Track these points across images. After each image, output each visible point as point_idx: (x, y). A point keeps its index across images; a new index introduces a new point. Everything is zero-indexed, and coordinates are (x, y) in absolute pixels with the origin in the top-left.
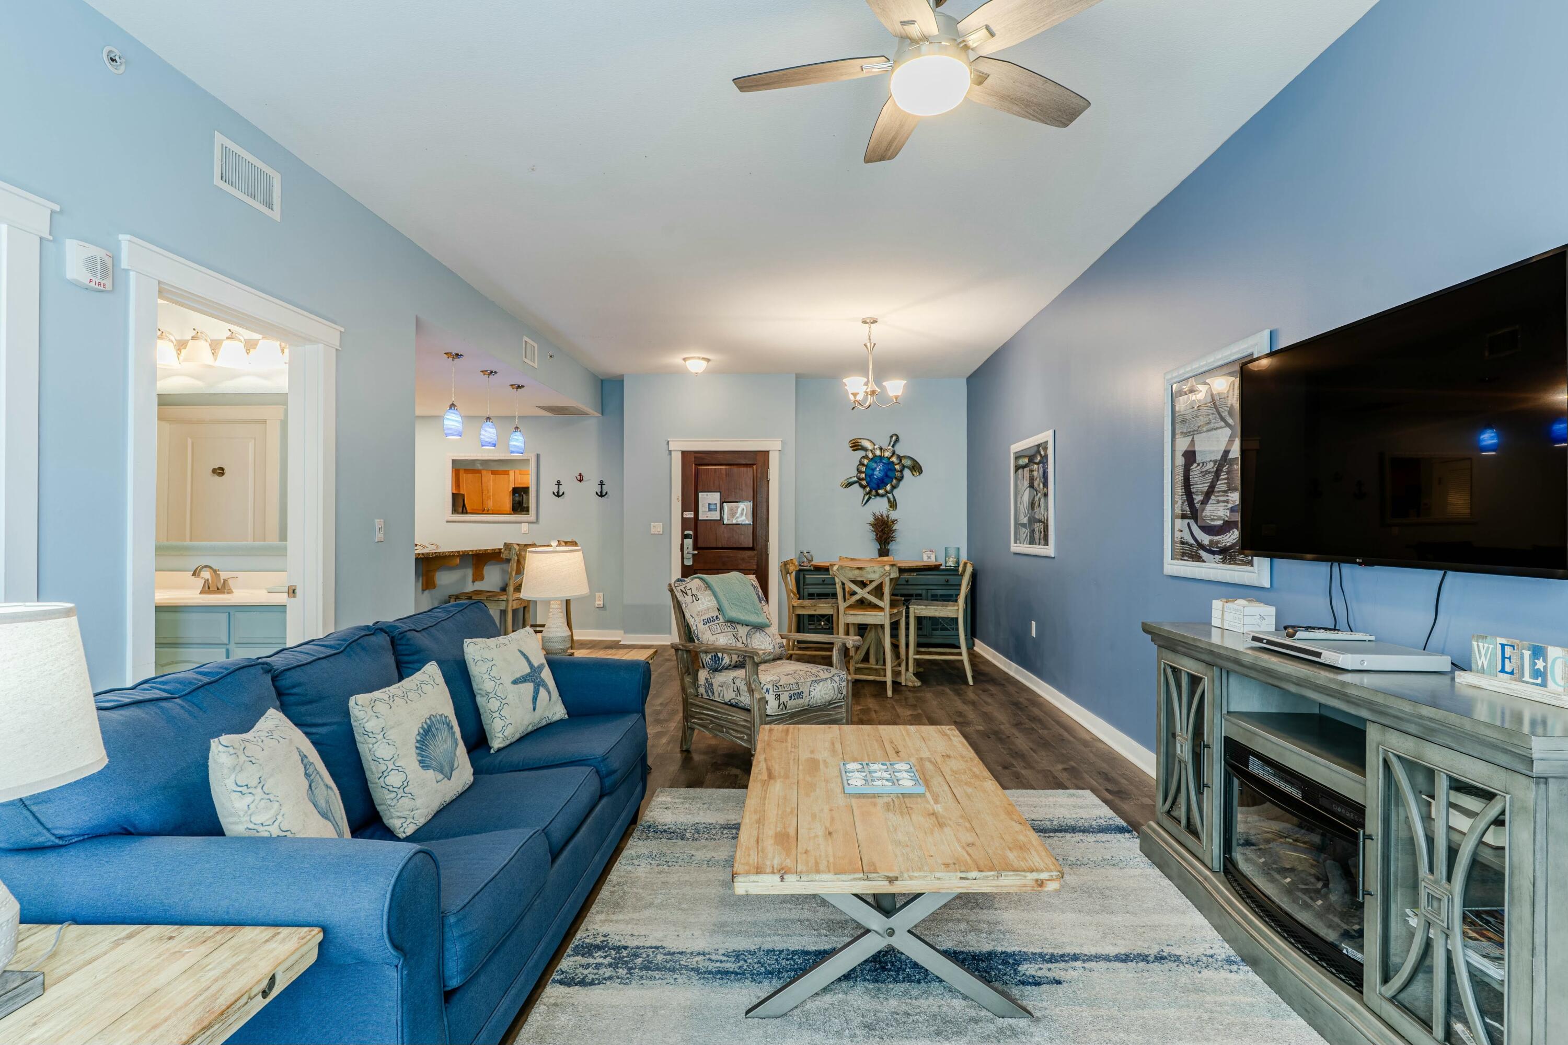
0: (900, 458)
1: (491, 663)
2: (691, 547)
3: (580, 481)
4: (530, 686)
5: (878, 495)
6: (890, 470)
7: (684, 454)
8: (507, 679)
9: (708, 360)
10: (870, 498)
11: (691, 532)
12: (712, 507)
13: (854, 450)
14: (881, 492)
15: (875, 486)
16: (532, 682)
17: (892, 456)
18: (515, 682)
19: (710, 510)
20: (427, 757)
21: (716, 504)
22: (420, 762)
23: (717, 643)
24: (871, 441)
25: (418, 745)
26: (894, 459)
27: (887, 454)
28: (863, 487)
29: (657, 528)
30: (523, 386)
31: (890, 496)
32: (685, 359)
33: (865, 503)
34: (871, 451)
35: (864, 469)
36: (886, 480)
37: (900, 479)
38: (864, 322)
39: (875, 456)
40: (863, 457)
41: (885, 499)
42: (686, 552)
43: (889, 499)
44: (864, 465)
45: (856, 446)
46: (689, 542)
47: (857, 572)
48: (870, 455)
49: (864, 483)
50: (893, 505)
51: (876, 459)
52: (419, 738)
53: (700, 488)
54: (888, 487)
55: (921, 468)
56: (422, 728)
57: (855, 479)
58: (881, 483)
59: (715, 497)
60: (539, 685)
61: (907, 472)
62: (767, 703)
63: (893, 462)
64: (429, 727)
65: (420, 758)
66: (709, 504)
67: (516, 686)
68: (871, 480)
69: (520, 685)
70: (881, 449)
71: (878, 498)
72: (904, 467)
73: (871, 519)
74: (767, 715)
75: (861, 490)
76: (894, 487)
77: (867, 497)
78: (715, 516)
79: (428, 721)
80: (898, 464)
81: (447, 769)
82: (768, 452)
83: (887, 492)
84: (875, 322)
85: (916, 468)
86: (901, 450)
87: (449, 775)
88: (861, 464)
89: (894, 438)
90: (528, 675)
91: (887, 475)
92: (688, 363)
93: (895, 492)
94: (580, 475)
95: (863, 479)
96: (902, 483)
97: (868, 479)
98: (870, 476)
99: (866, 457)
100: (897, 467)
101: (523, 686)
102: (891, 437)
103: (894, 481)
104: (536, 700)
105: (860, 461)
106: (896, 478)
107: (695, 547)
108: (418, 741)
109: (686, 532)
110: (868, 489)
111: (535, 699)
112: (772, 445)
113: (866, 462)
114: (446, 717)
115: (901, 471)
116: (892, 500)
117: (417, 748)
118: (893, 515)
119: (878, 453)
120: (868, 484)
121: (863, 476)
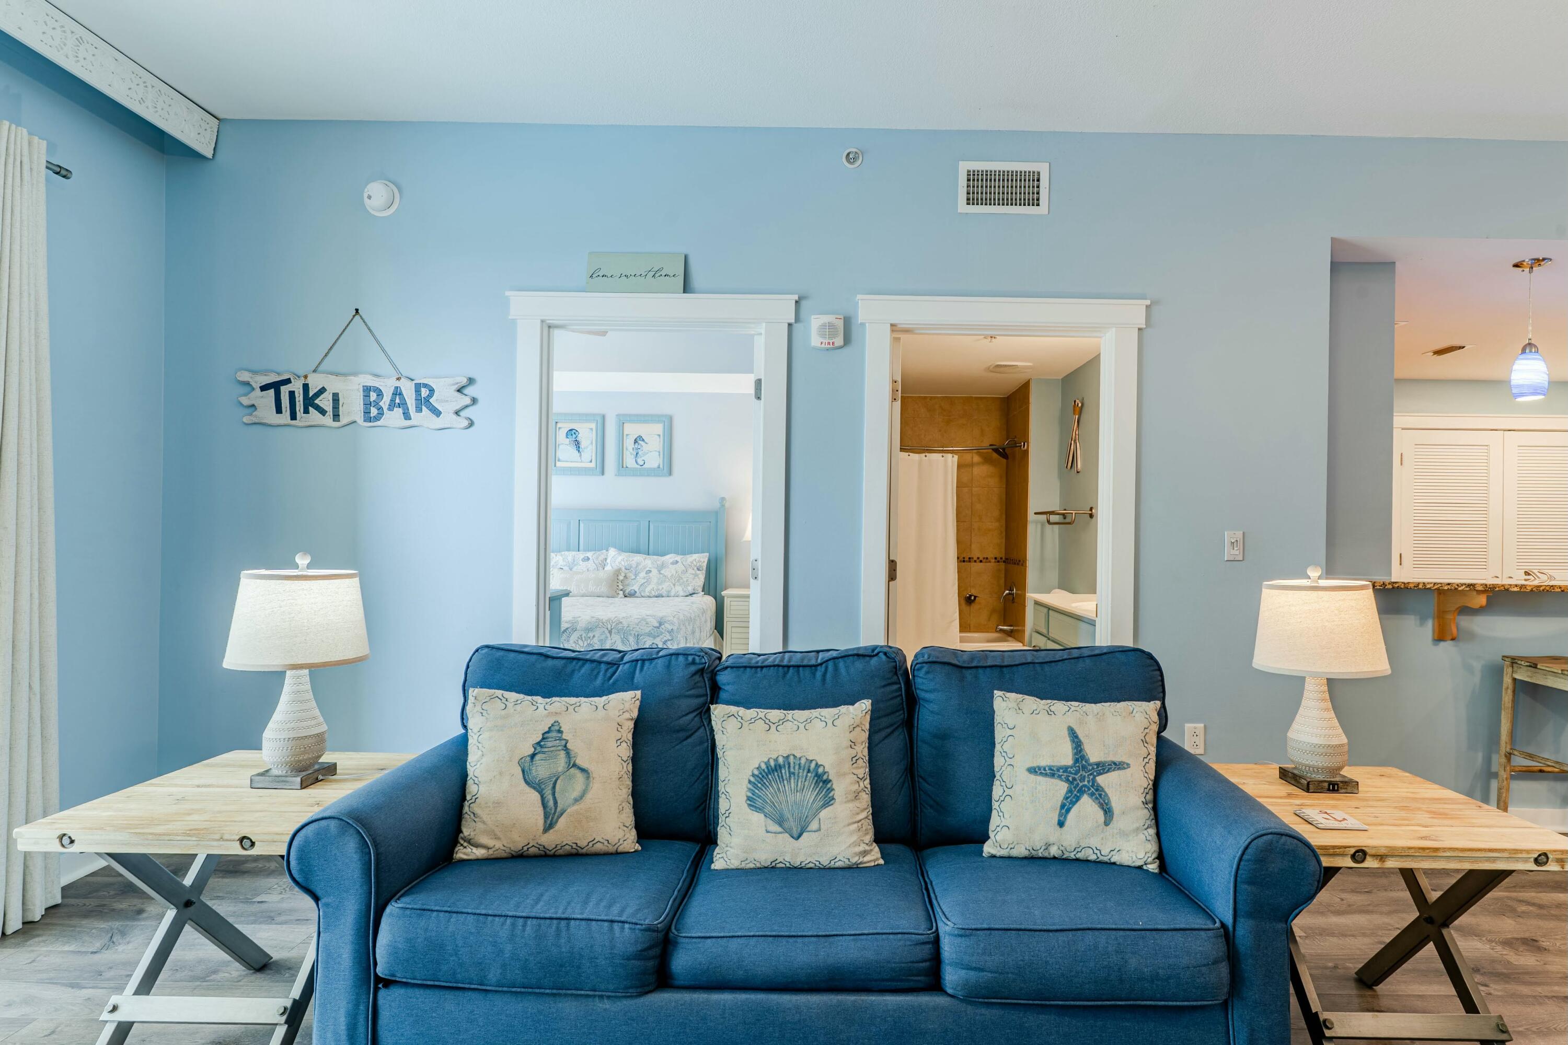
1: (1010, 732)
4: (1060, 788)
8: (1023, 761)
16: (1067, 780)
18: (1033, 771)
20: (759, 797)
22: (749, 798)
25: (752, 779)
52: (756, 772)
56: (767, 764)
60: (1081, 791)
64: (778, 768)
65: (750, 794)
67: (1032, 777)
69: (1040, 779)
79: (781, 760)
81: (792, 824)
87: (795, 834)
90: (1065, 769)
101: (1044, 782)
104: (1068, 811)
108: (753, 775)
111: (1065, 808)
114: (817, 766)
117: (750, 782)
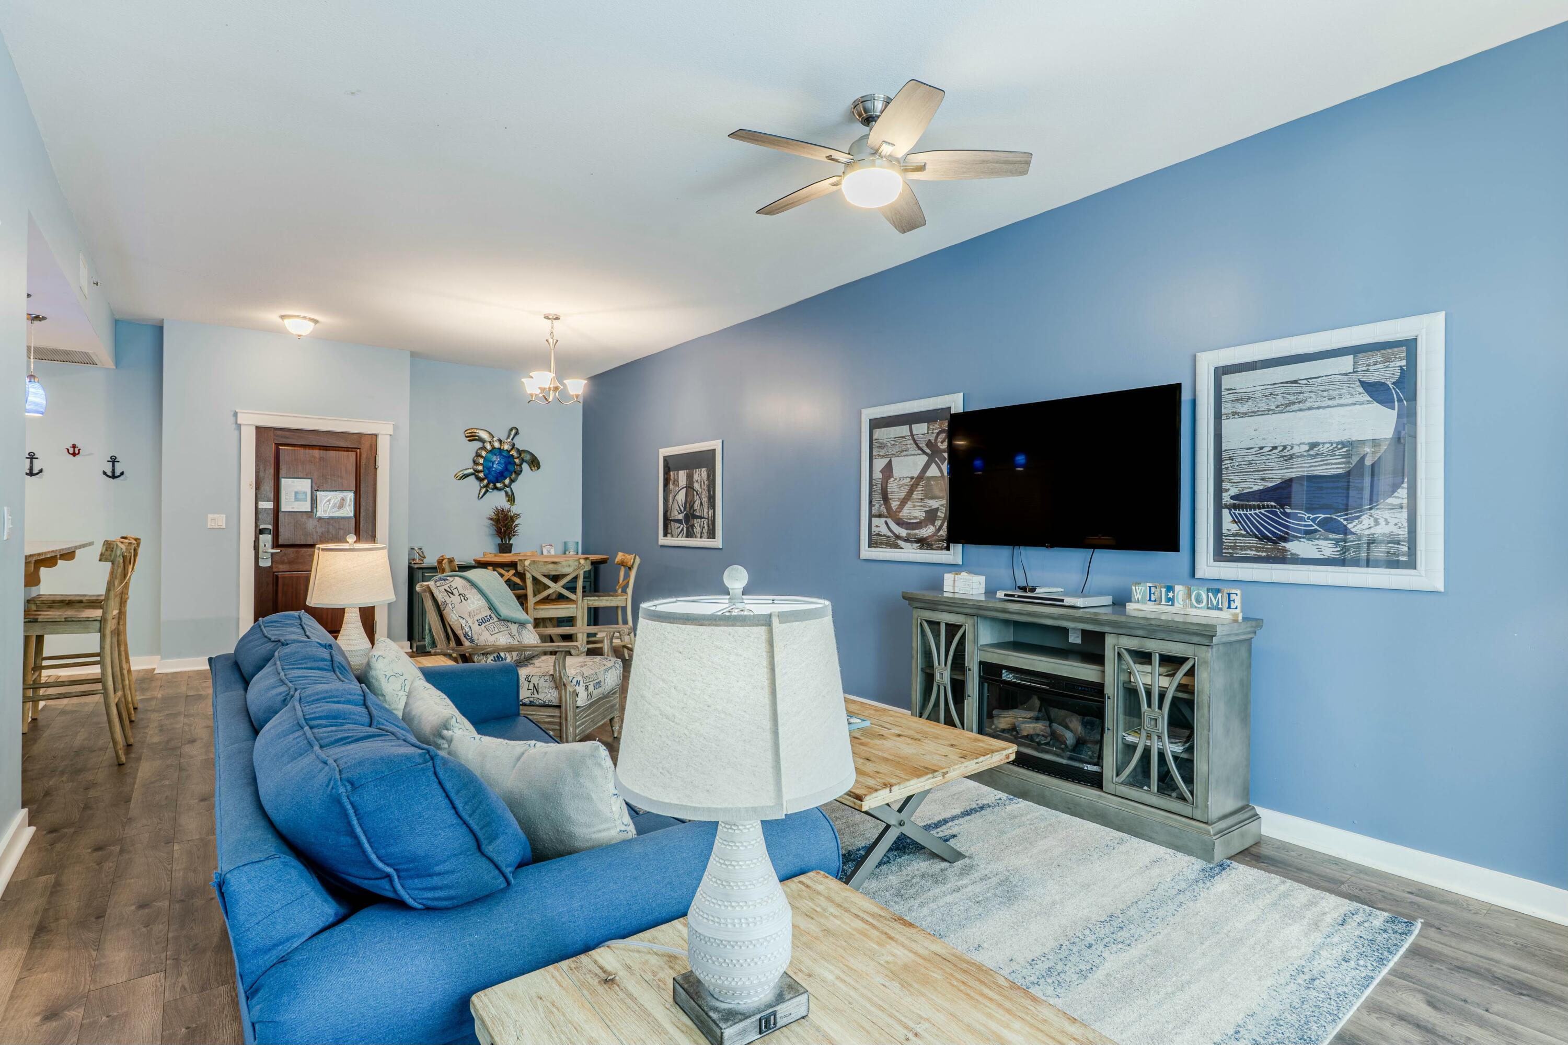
0: (520, 452)
2: (269, 545)
3: (74, 454)
5: (496, 488)
6: (510, 463)
7: (259, 429)
9: (316, 322)
10: (487, 491)
11: (270, 527)
12: (300, 496)
13: (470, 441)
14: (499, 485)
15: (494, 479)
17: (512, 449)
19: (296, 499)
21: (305, 493)
23: (497, 643)
24: (490, 433)
26: (513, 453)
27: (506, 447)
28: (480, 480)
29: (218, 520)
30: (44, 318)
31: (508, 489)
32: (283, 317)
33: (482, 497)
34: (490, 442)
35: (481, 461)
36: (506, 474)
37: (518, 473)
38: (547, 317)
39: (493, 448)
40: (481, 448)
41: (503, 493)
42: (261, 548)
43: (506, 493)
44: (481, 457)
45: (472, 437)
46: (266, 539)
47: (551, 566)
48: (488, 447)
49: (481, 475)
50: (511, 499)
51: (493, 450)
53: (281, 474)
54: (507, 481)
55: (538, 463)
57: (471, 471)
58: (500, 476)
59: (305, 485)
61: (525, 466)
62: (577, 695)
63: (512, 456)
66: (296, 493)
68: (490, 473)
70: (500, 441)
71: (495, 491)
72: (523, 461)
73: (491, 513)
74: (577, 707)
75: (477, 483)
76: (512, 481)
77: (483, 490)
78: (306, 507)
80: (518, 458)
82: (376, 435)
83: (506, 486)
84: (557, 318)
85: (535, 463)
86: (520, 444)
88: (478, 455)
89: (514, 431)
91: (506, 469)
92: (287, 322)
93: (513, 486)
94: (74, 446)
95: (480, 471)
96: (520, 477)
97: (486, 472)
98: (488, 469)
99: (484, 448)
100: (517, 461)
102: (511, 429)
103: (513, 476)
105: (477, 453)
106: (515, 472)
107: (276, 544)
109: (262, 527)
110: (485, 482)
112: (383, 429)
113: (484, 453)
115: (520, 465)
116: (510, 493)
118: (515, 510)
119: (497, 445)
120: (486, 477)
121: (480, 468)
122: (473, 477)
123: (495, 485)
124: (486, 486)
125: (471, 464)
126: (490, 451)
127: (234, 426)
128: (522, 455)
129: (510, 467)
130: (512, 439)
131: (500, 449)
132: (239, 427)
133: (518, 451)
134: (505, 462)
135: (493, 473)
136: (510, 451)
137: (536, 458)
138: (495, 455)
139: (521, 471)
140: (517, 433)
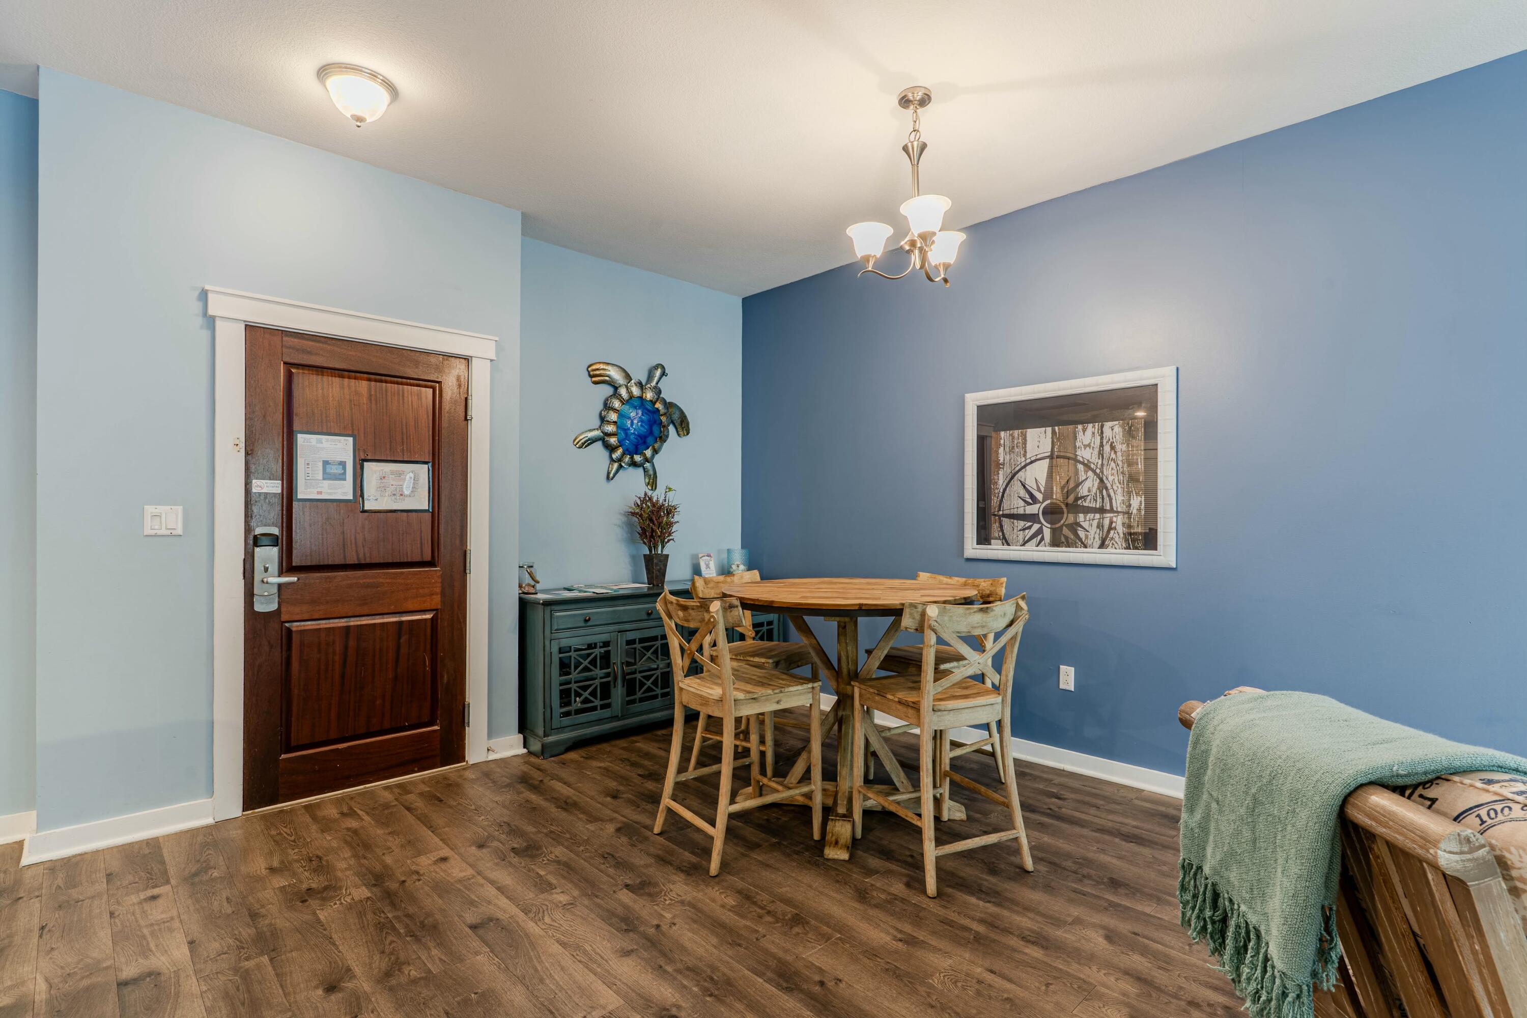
0: (669, 405)
2: (274, 567)
5: (634, 464)
6: (654, 423)
7: (253, 333)
9: (394, 93)
10: (621, 467)
11: (275, 531)
12: (333, 471)
13: (596, 383)
14: (638, 458)
15: (632, 448)
17: (657, 399)
19: (327, 476)
21: (343, 464)
24: (623, 371)
26: (659, 405)
27: (649, 395)
28: (611, 449)
29: (168, 518)
31: (647, 465)
32: (323, 70)
33: (614, 476)
34: (627, 387)
35: (613, 416)
36: (648, 440)
37: (663, 438)
38: (903, 102)
39: (631, 396)
40: (611, 397)
41: (641, 472)
42: (258, 575)
43: (645, 470)
44: (615, 410)
45: (598, 378)
46: (268, 555)
48: (624, 395)
49: (613, 440)
50: (653, 482)
51: (631, 400)
53: (296, 426)
54: (648, 453)
55: (688, 424)
57: (597, 433)
58: (641, 445)
59: (342, 449)
61: (671, 428)
63: (658, 410)
66: (326, 463)
68: (624, 438)
70: (640, 385)
71: (631, 470)
72: (669, 420)
75: (605, 453)
76: (656, 452)
77: (616, 465)
78: (344, 490)
80: (665, 414)
82: (467, 360)
83: (647, 460)
84: (924, 102)
85: (683, 426)
88: (607, 407)
89: (658, 373)
91: (651, 432)
92: (332, 87)
95: (610, 436)
97: (623, 435)
98: (623, 432)
99: (616, 396)
100: (663, 419)
102: (656, 367)
103: (657, 445)
105: (605, 404)
106: (661, 437)
107: (287, 566)
109: (259, 531)
110: (619, 452)
112: (479, 349)
113: (617, 404)
115: (666, 427)
116: (651, 472)
119: (636, 391)
120: (621, 444)
121: (610, 428)
122: (600, 443)
123: (632, 458)
124: (620, 460)
125: (597, 422)
126: (628, 400)
127: (200, 321)
128: (670, 410)
129: (656, 429)
130: (657, 383)
131: (641, 398)
132: (210, 322)
133: (664, 402)
134: (649, 421)
135: (632, 437)
136: (655, 403)
137: (685, 417)
138: (635, 407)
139: (667, 436)
140: (664, 374)
